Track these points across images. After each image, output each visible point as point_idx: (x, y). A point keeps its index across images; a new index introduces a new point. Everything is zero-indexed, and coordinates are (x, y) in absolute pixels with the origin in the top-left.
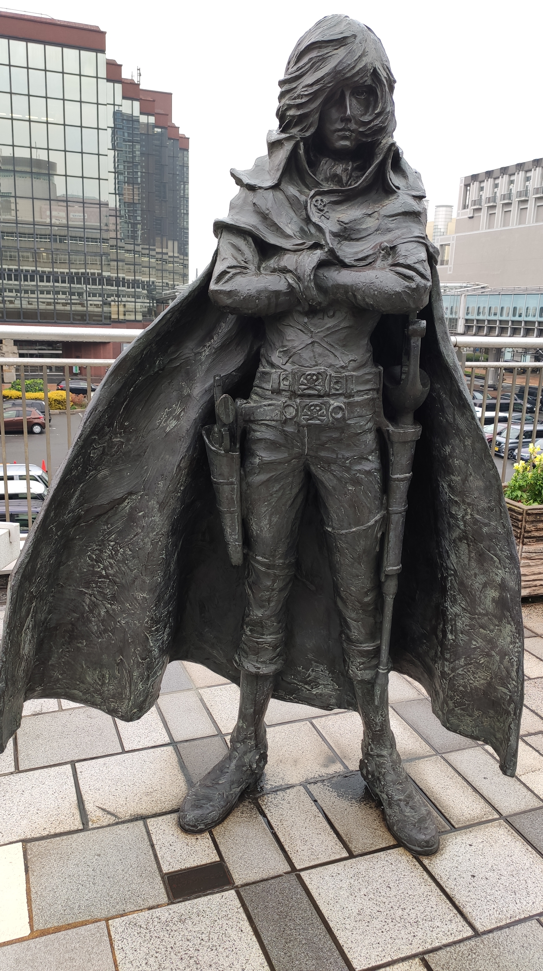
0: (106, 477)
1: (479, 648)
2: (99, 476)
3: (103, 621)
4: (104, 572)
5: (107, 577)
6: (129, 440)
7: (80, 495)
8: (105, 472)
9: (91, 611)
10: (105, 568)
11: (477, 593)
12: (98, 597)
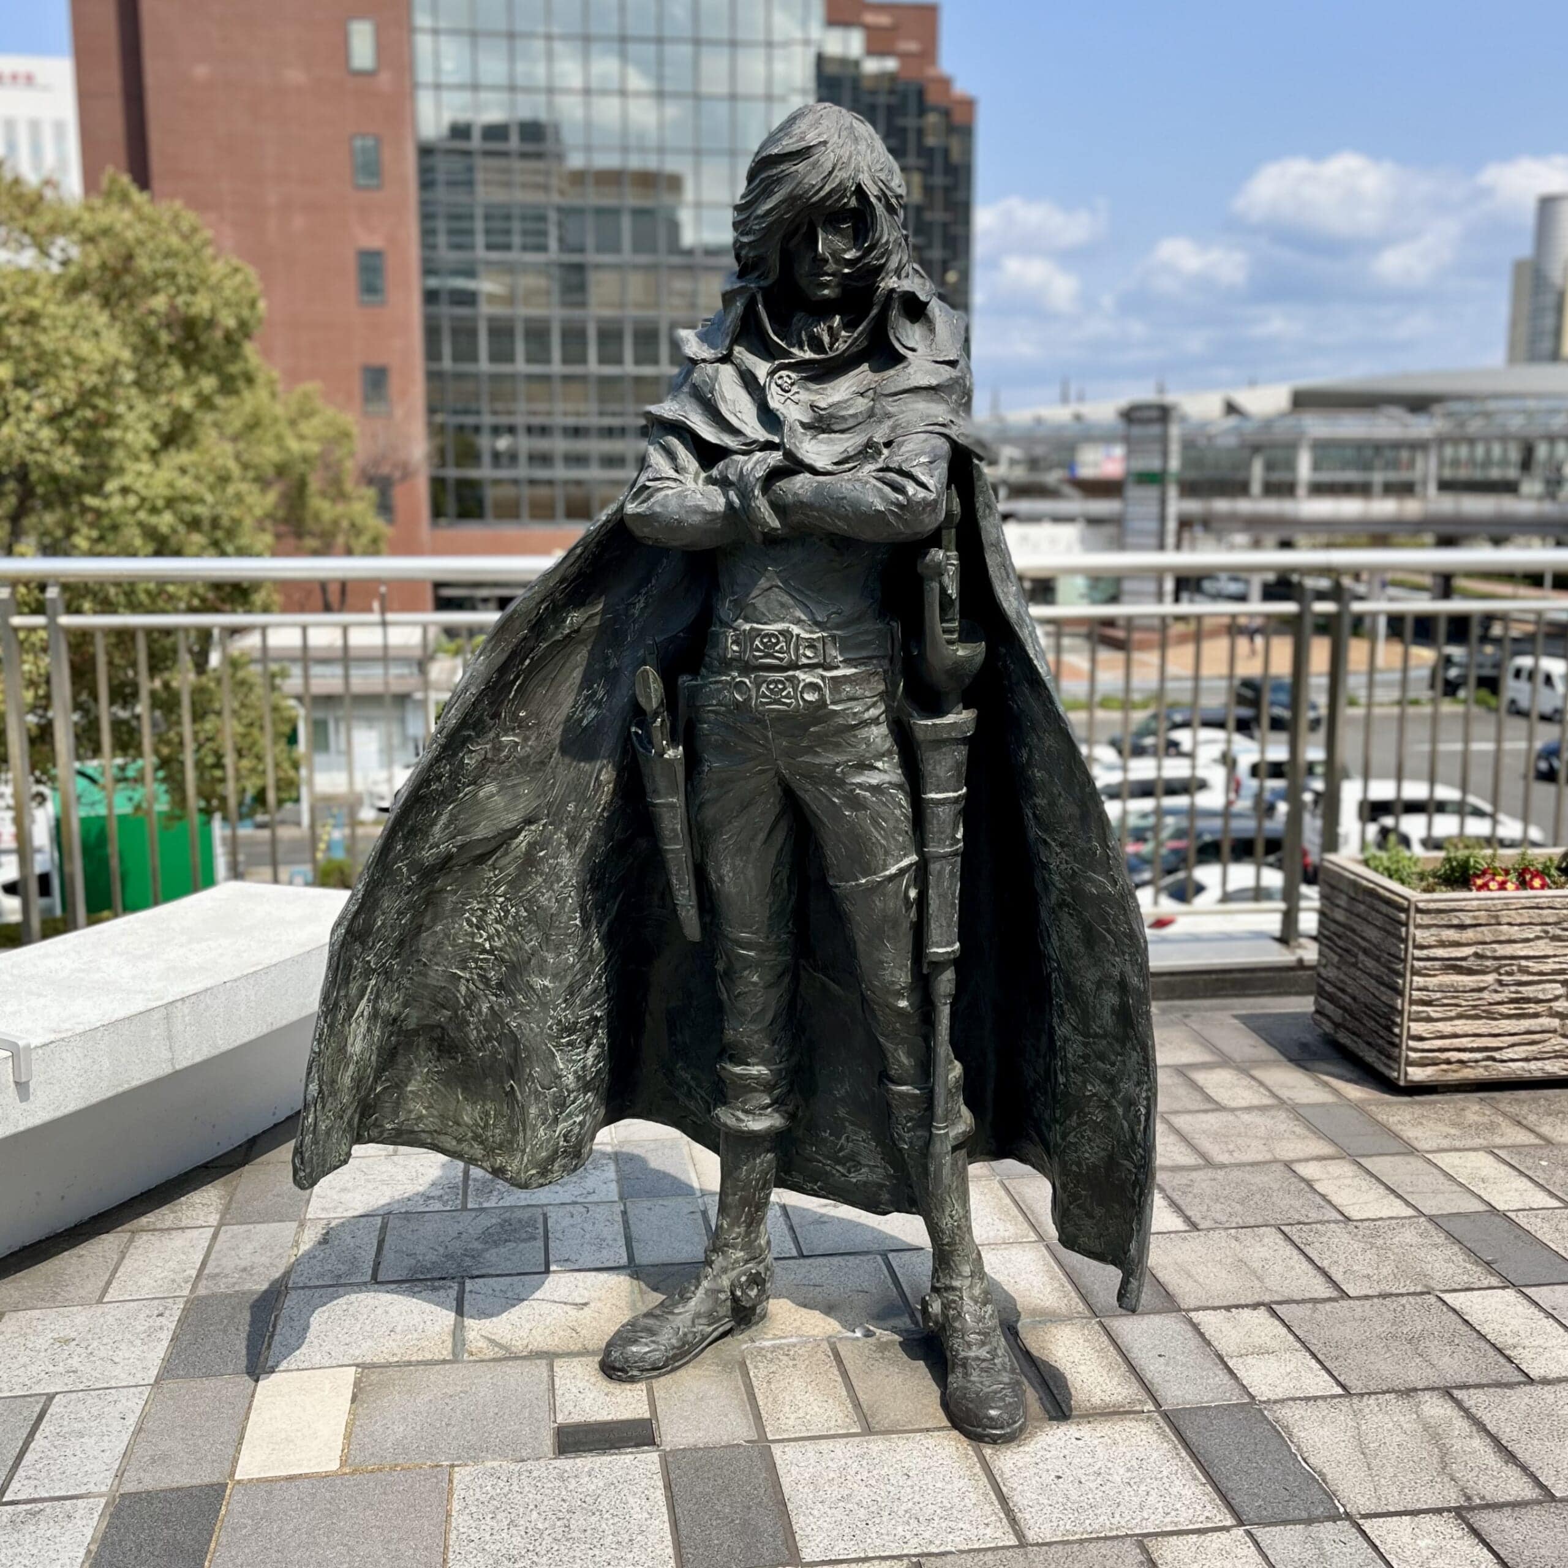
0: (493, 795)
1: (1094, 1095)
2: (481, 794)
3: (484, 1023)
4: (487, 946)
5: (491, 952)
6: (526, 739)
7: (450, 821)
8: (490, 788)
9: (468, 1007)
10: (490, 938)
11: (1091, 999)
12: (478, 984)
